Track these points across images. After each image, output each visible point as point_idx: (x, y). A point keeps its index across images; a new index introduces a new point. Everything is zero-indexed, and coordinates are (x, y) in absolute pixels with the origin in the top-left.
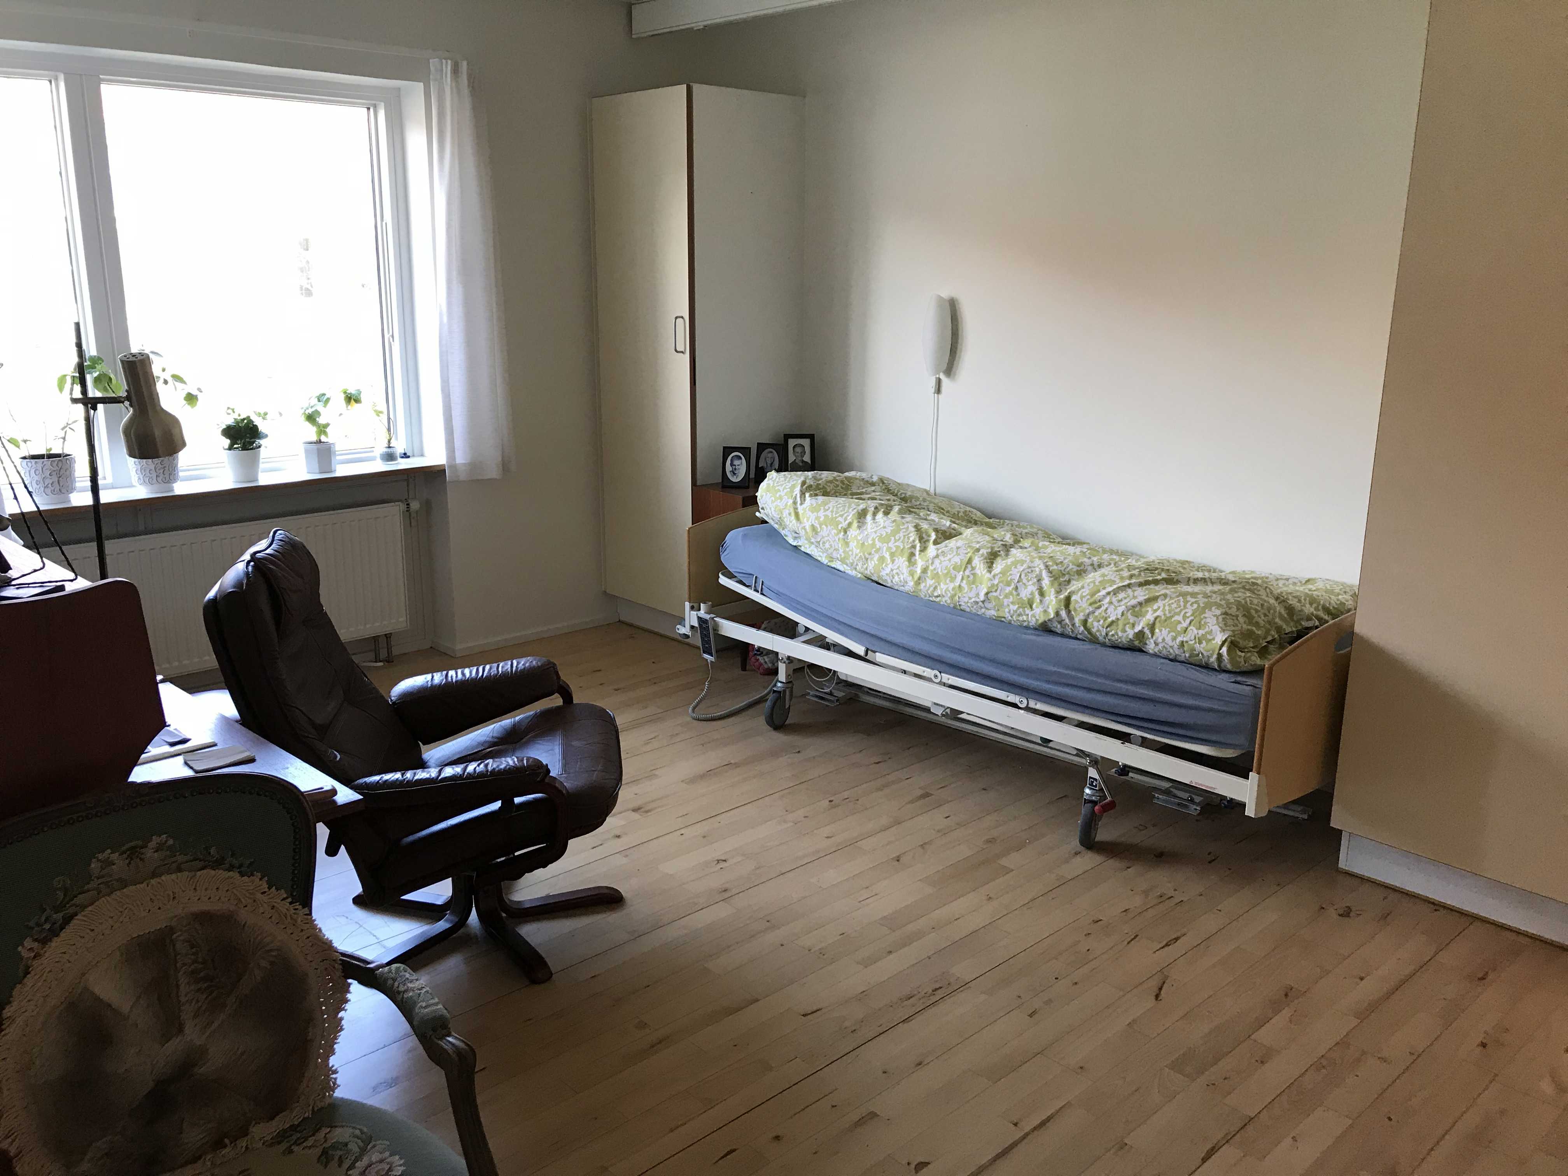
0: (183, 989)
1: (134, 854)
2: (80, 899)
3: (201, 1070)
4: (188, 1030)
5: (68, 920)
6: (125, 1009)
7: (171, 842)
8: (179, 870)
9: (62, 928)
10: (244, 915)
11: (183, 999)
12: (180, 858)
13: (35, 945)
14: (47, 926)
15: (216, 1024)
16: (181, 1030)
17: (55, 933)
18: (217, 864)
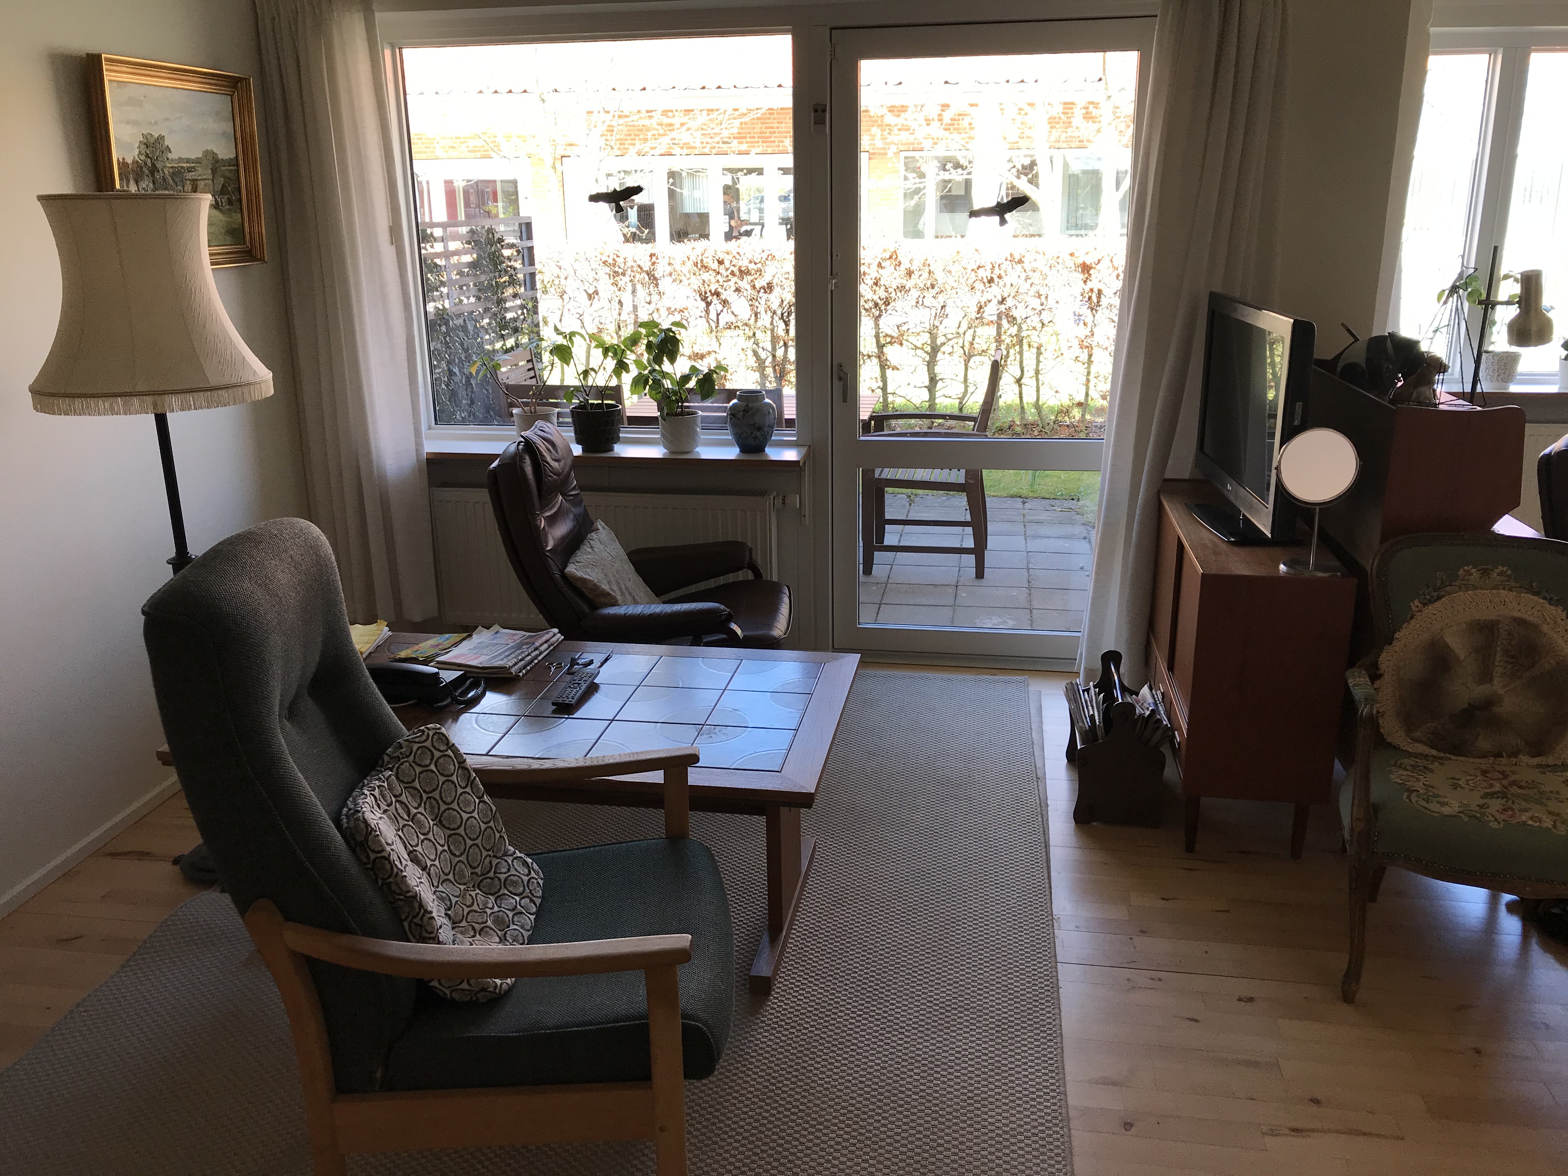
0: (1498, 658)
1: (1485, 572)
2: (1448, 589)
3: (1497, 709)
4: (1496, 680)
5: (1439, 598)
6: (1462, 657)
7: (1509, 572)
8: (1510, 590)
9: (1435, 601)
10: (1545, 628)
11: (1497, 664)
12: (1513, 584)
13: (1420, 605)
14: (1428, 597)
15: (1513, 686)
16: (1491, 680)
17: (1431, 601)
18: (1536, 593)
